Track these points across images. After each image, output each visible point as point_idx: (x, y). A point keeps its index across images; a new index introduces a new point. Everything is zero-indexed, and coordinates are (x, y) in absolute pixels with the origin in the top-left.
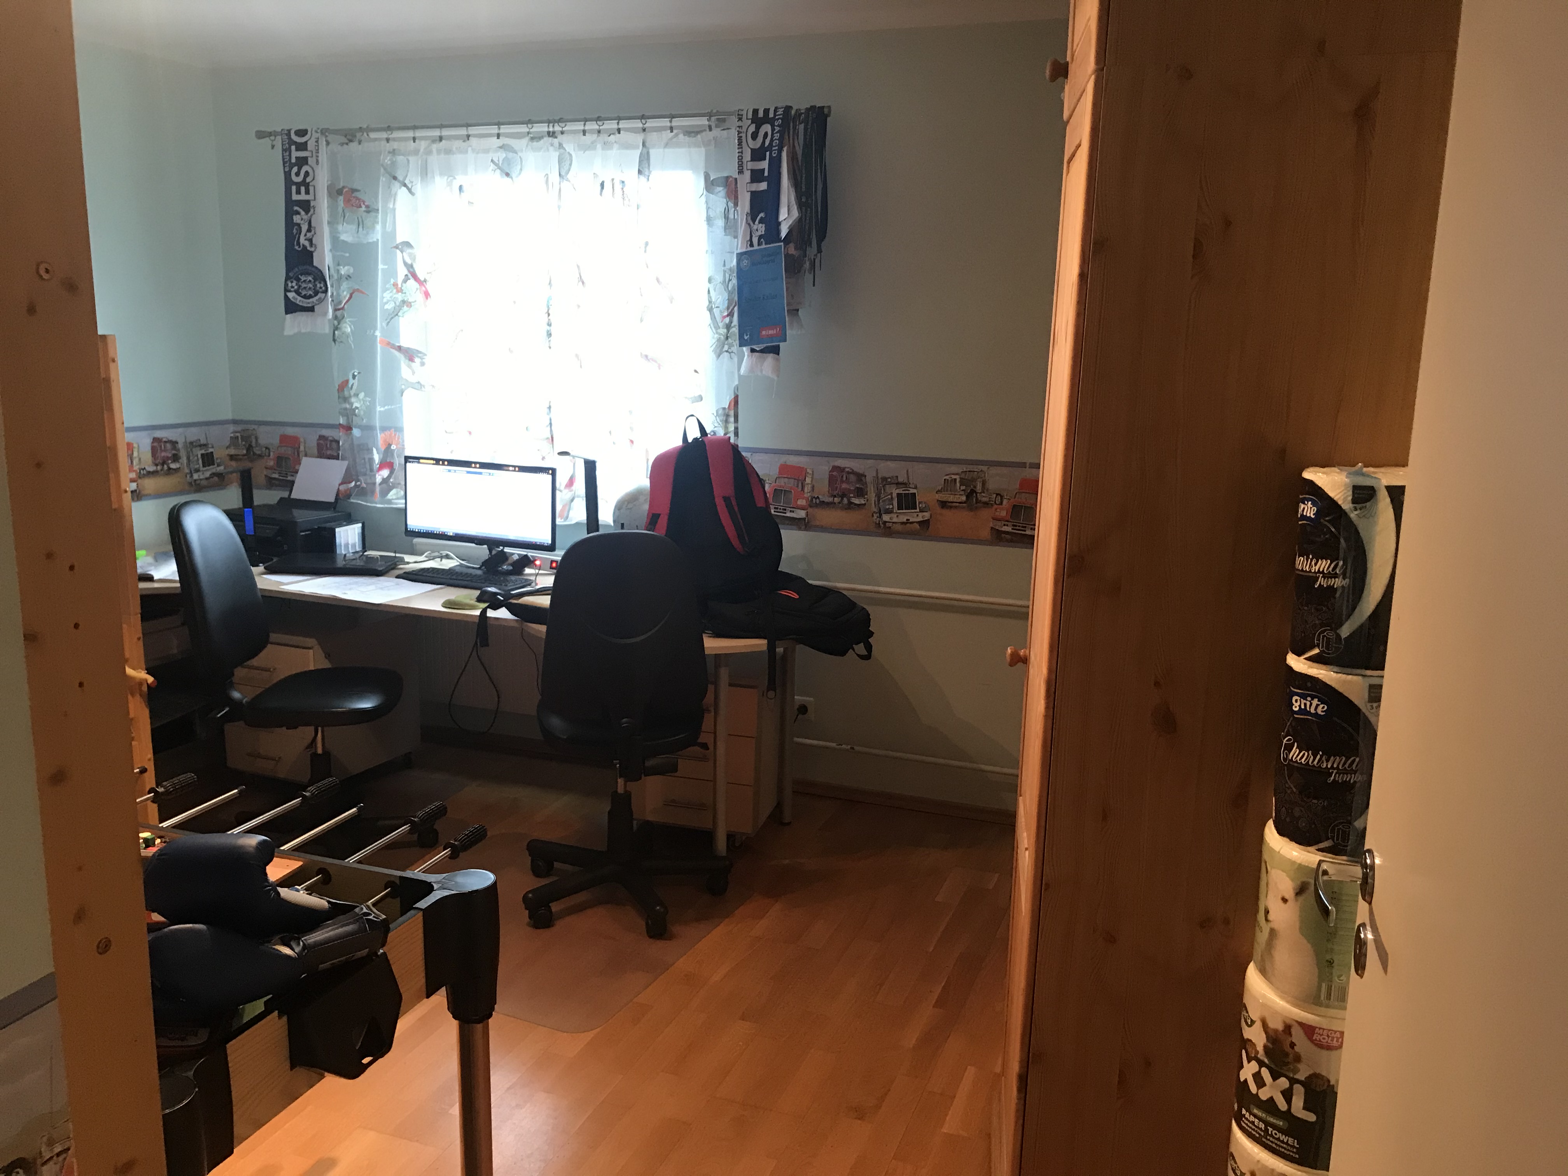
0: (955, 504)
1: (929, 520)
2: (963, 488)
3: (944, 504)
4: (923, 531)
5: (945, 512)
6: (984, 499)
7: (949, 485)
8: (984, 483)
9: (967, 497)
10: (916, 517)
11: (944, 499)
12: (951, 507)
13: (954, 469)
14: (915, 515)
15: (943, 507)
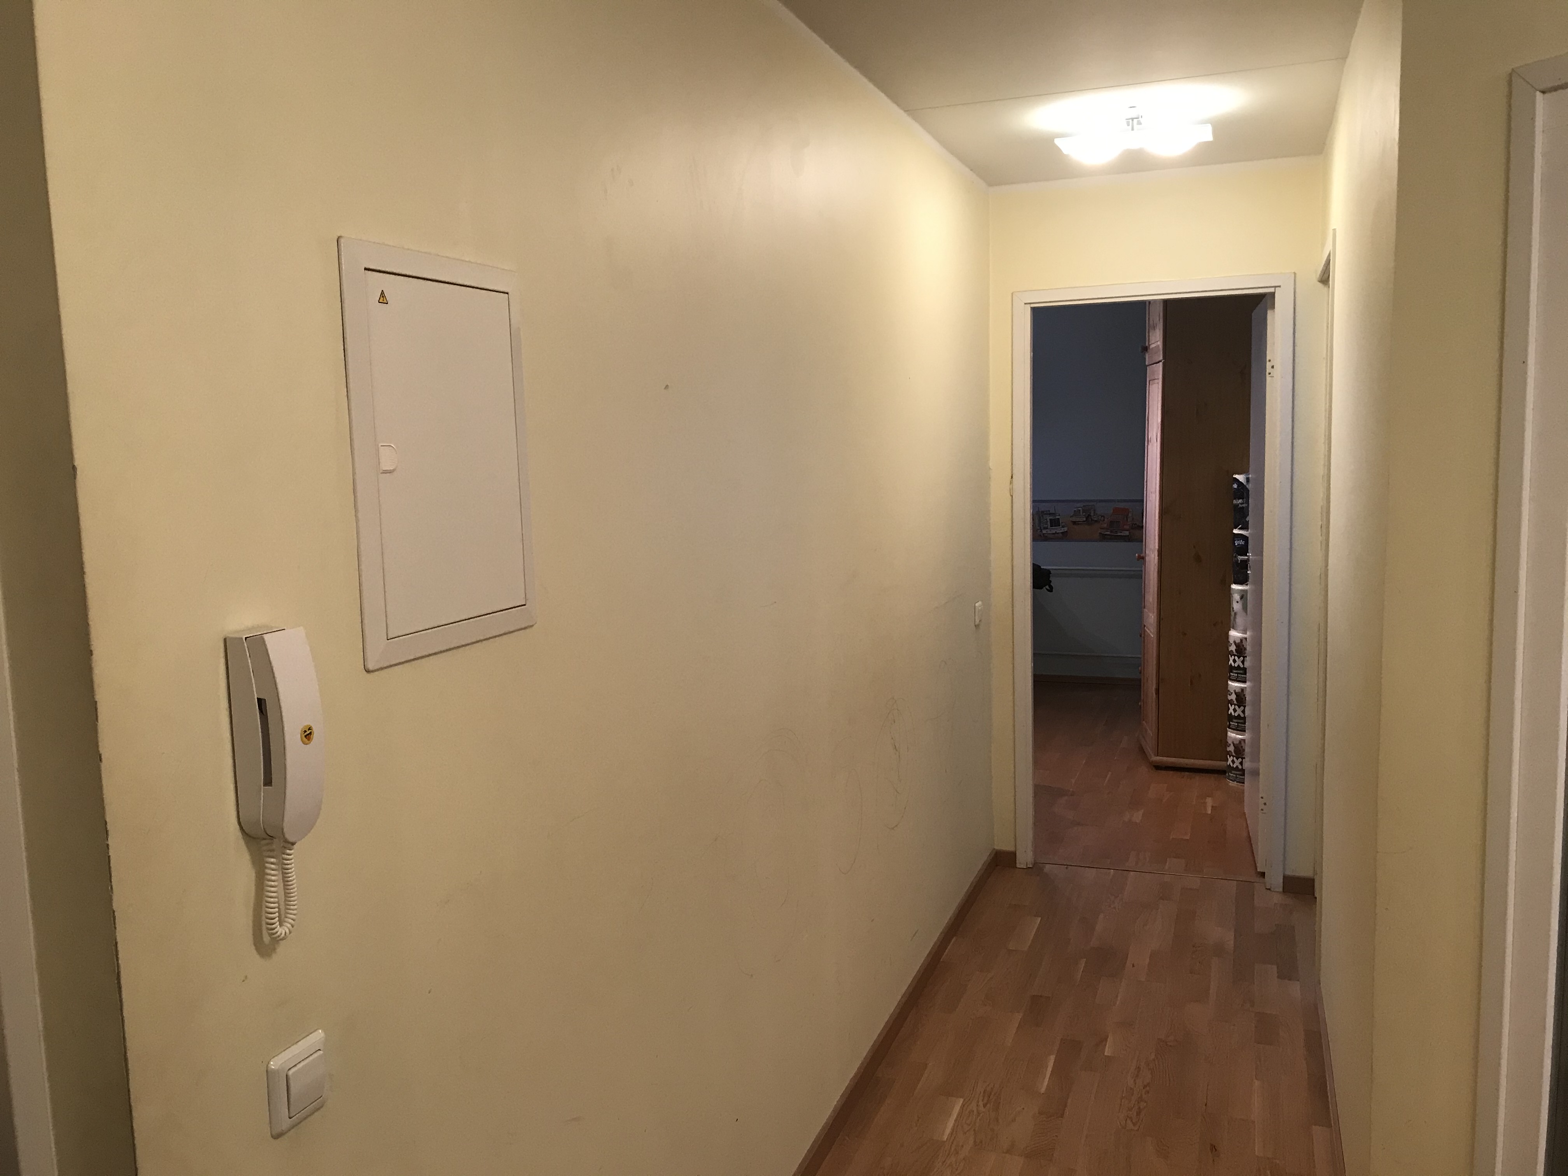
0: (1080, 523)
1: (1067, 531)
2: (1084, 514)
3: (1074, 523)
4: (1064, 537)
5: (1075, 527)
6: (1096, 519)
7: (1077, 513)
8: (1095, 510)
9: (1086, 518)
10: (1060, 530)
11: (1074, 520)
12: (1078, 524)
13: (1078, 505)
14: (1059, 529)
15: (1074, 524)
